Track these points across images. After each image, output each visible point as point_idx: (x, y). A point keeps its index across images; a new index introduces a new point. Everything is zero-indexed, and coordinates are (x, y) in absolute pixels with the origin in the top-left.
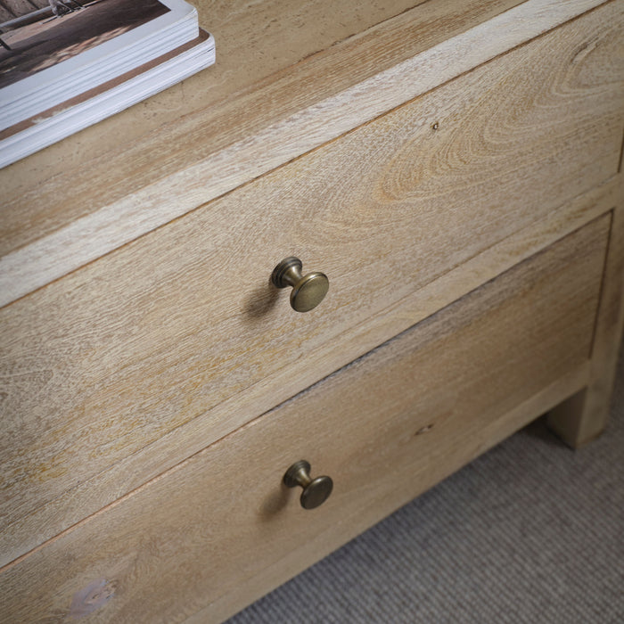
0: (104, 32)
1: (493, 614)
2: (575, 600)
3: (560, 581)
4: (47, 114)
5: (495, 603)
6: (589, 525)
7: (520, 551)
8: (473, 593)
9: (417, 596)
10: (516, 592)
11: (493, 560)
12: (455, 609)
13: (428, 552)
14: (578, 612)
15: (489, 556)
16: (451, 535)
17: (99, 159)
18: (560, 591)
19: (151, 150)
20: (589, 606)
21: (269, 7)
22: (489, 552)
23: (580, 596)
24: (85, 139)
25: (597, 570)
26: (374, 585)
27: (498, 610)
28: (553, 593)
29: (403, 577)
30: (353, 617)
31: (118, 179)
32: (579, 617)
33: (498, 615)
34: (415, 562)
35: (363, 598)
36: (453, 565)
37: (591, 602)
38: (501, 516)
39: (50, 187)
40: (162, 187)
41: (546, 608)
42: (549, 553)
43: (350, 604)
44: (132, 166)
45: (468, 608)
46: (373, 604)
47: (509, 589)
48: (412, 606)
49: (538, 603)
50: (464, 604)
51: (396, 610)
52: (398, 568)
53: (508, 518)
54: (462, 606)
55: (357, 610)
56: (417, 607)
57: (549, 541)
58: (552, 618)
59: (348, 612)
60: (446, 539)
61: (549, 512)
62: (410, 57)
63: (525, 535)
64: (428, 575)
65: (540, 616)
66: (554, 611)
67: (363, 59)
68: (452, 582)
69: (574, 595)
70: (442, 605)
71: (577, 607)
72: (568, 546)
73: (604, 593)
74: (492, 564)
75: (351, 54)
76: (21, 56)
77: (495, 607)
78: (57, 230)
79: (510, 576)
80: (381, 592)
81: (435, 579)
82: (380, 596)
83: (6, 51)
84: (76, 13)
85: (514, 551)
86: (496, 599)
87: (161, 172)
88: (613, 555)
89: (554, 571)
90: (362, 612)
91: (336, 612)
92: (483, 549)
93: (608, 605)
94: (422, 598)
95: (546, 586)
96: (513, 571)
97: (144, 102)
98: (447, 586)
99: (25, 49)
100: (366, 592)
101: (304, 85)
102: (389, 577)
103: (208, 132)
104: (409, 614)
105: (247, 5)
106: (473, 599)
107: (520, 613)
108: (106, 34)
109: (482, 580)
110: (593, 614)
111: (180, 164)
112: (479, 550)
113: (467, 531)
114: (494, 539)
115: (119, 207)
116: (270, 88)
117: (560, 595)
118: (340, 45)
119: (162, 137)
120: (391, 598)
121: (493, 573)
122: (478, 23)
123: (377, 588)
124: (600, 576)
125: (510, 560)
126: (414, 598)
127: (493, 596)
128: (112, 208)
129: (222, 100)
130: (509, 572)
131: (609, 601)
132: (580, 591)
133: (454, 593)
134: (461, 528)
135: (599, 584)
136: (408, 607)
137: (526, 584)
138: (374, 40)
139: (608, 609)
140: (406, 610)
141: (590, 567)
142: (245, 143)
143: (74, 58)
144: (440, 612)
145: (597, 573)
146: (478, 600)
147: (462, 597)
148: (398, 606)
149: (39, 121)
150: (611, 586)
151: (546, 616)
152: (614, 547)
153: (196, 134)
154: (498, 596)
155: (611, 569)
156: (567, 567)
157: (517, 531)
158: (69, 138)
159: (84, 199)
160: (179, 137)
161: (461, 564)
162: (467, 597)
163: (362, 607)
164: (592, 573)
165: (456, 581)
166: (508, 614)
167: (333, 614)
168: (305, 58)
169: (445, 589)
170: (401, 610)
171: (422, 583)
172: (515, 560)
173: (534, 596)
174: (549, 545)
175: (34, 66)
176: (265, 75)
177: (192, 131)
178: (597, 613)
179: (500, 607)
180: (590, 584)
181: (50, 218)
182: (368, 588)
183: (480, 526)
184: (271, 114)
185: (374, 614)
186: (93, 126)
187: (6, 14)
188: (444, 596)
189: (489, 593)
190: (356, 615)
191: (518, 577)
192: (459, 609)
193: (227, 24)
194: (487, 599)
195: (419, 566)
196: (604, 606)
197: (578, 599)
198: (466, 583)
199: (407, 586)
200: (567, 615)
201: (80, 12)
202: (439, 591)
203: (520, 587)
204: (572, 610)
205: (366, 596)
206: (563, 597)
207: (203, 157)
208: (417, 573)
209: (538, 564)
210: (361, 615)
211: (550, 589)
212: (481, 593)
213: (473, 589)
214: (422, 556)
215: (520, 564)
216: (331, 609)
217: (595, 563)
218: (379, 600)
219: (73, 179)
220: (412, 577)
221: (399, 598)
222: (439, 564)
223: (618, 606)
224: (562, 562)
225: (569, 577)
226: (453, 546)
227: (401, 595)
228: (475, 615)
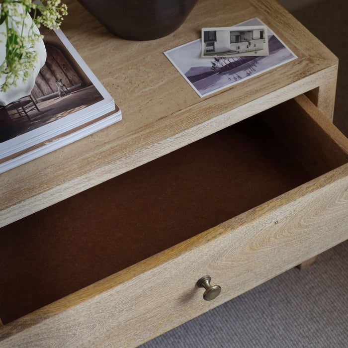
0: (77, 107)
1: (249, 340)
2: (286, 338)
3: (281, 328)
4: (50, 141)
5: (251, 335)
6: (299, 304)
7: (267, 313)
8: (242, 330)
9: (217, 328)
10: (261, 331)
11: (254, 316)
12: (233, 336)
13: (226, 309)
14: (286, 343)
15: (252, 314)
16: (237, 302)
17: (69, 160)
18: (280, 333)
19: (90, 158)
20: (291, 340)
21: (150, 93)
22: (252, 312)
23: (289, 336)
24: (66, 150)
25: (298, 325)
26: (200, 322)
27: (251, 338)
28: (277, 333)
29: (213, 319)
30: (189, 334)
31: (75, 170)
32: (286, 345)
33: (251, 340)
34: (220, 313)
35: (194, 327)
36: (236, 316)
37: (293, 339)
38: (261, 296)
39: (49, 170)
40: (92, 174)
41: (272, 340)
42: (279, 315)
43: (188, 328)
44: (81, 164)
45: (239, 336)
46: (198, 330)
47: (258, 330)
48: (215, 332)
49: (269, 337)
50: (237, 334)
51: (207, 333)
52: (212, 315)
53: (264, 298)
54: (236, 335)
55: (191, 331)
56: (217, 333)
57: (280, 310)
58: (274, 344)
59: (187, 332)
60: (235, 304)
61: (283, 296)
62: (201, 123)
63: (270, 306)
64: (224, 319)
65: (269, 343)
66: (276, 342)
67: (182, 123)
68: (234, 323)
69: (286, 335)
70: (228, 334)
71: (286, 341)
72: (288, 313)
73: (299, 336)
74: (253, 317)
75: (178, 119)
76: (43, 115)
77: (250, 337)
78: (48, 190)
79: (260, 324)
80: (202, 325)
81: (227, 321)
82: (202, 327)
83: (38, 112)
84: (68, 96)
85: (264, 313)
86: (251, 333)
87: (92, 168)
88: (307, 319)
89: (279, 324)
90: (193, 332)
91: (182, 332)
92: (250, 311)
93: (299, 341)
94: (220, 329)
95: (275, 330)
96: (262, 322)
97: (91, 135)
98: (232, 325)
99: (45, 112)
100: (196, 324)
101: (156, 133)
102: (207, 318)
103: (113, 151)
104: (213, 336)
105: (141, 91)
106: (242, 332)
107: (261, 340)
108: (77, 108)
109: (247, 324)
110: (292, 345)
111: (100, 165)
112: (249, 311)
113: (246, 302)
114: (256, 306)
115: (73, 182)
116: (142, 133)
117: (280, 335)
118: (174, 115)
119: (95, 152)
120: (206, 328)
121: (252, 321)
122: (233, 109)
123: (201, 323)
124: (299, 328)
125: (261, 316)
126: (216, 329)
127: (250, 332)
128: (70, 182)
129: (122, 137)
130: (260, 321)
131: (301, 340)
132: (289, 334)
133: (234, 329)
134: (243, 300)
135: (298, 332)
136: (213, 332)
137: (266, 328)
138: (189, 113)
139: (299, 343)
140: (212, 334)
141: (296, 324)
142: (127, 157)
143: (63, 118)
144: (226, 336)
145: (298, 327)
146: (244, 333)
147: (237, 331)
148: (209, 332)
149: (47, 143)
150: (303, 333)
151: (272, 344)
152: (308, 316)
153: (108, 152)
154: (253, 332)
155: (305, 325)
156: (286, 322)
157: (267, 304)
158: (59, 149)
159: (60, 177)
160: (102, 153)
161: (239, 316)
162: (239, 331)
163: (193, 330)
164: (296, 326)
165: (236, 323)
166: (255, 341)
167: (180, 332)
168: (159, 120)
169: (230, 326)
170: (209, 334)
171: (221, 323)
172: (263, 317)
173: (268, 333)
174: (280, 312)
175: (47, 120)
176: (142, 126)
177: (107, 151)
178: (294, 344)
179: (253, 337)
180: (294, 331)
181: (47, 184)
182: (198, 322)
183: (251, 300)
184: (139, 145)
185: (198, 334)
186: (70, 144)
187: (41, 94)
188: (229, 329)
189: (249, 330)
190: (190, 334)
191: (263, 325)
192: (235, 336)
193: (132, 100)
194: (248, 333)
195: (221, 315)
196: (298, 342)
197: (288, 337)
198: (240, 324)
199: (214, 323)
200: (281, 344)
201: (69, 96)
202: (227, 327)
203: (263, 329)
204: (284, 342)
205: (196, 326)
206: (281, 336)
207: (109, 163)
208: (219, 318)
209: (273, 319)
210: (192, 334)
211: (276, 331)
212: (245, 330)
213: (243, 328)
214: (223, 311)
215: (265, 318)
216: (180, 330)
217: (298, 322)
218: (201, 328)
219: (58, 168)
220: (217, 319)
221: (210, 328)
222: (230, 315)
223: (304, 342)
224: (284, 320)
225: (285, 327)
226: (237, 307)
227: (211, 327)
228: (241, 339)
